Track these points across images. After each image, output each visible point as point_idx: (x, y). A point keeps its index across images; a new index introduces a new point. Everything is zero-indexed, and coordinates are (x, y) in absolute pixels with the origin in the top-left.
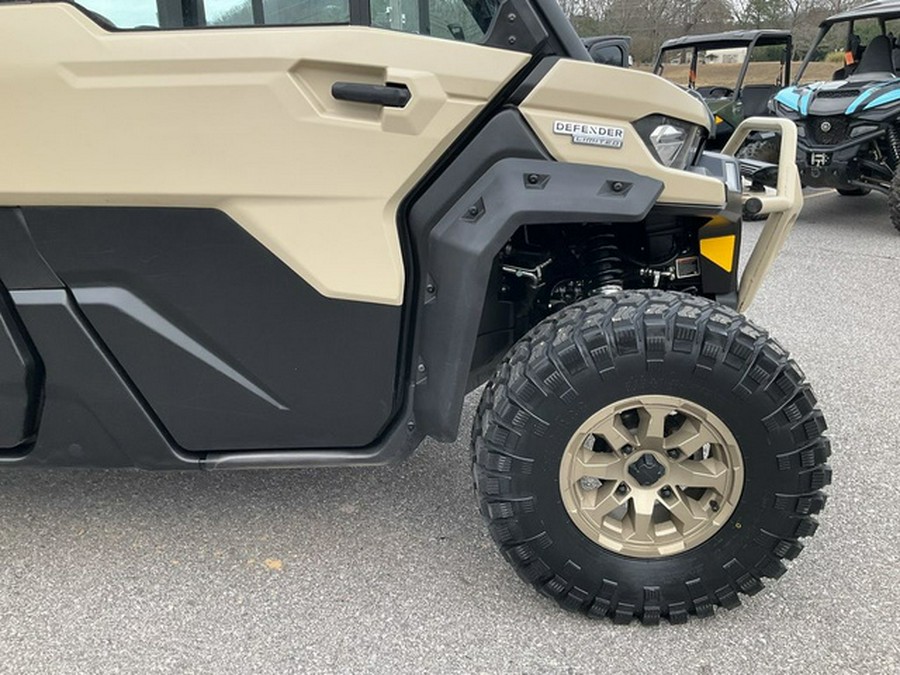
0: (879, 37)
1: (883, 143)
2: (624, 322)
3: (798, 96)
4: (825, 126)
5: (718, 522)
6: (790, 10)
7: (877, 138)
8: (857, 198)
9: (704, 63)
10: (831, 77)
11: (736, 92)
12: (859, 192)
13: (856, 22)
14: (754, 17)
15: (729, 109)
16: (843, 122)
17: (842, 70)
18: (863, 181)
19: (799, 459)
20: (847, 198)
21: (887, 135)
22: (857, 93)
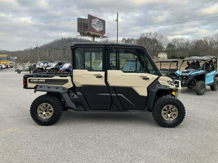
0: (192, 63)
1: (194, 80)
2: (168, 98)
3: (180, 72)
4: (184, 77)
5: (176, 117)
6: (176, 48)
7: (193, 79)
8: (191, 89)
9: (158, 59)
10: (185, 69)
11: (169, 70)
12: (191, 88)
13: (188, 61)
14: (168, 49)
15: (168, 73)
16: (187, 77)
17: (187, 68)
18: (191, 86)
19: (183, 111)
20: (189, 89)
21: (194, 79)
22: (189, 72)
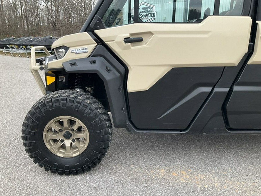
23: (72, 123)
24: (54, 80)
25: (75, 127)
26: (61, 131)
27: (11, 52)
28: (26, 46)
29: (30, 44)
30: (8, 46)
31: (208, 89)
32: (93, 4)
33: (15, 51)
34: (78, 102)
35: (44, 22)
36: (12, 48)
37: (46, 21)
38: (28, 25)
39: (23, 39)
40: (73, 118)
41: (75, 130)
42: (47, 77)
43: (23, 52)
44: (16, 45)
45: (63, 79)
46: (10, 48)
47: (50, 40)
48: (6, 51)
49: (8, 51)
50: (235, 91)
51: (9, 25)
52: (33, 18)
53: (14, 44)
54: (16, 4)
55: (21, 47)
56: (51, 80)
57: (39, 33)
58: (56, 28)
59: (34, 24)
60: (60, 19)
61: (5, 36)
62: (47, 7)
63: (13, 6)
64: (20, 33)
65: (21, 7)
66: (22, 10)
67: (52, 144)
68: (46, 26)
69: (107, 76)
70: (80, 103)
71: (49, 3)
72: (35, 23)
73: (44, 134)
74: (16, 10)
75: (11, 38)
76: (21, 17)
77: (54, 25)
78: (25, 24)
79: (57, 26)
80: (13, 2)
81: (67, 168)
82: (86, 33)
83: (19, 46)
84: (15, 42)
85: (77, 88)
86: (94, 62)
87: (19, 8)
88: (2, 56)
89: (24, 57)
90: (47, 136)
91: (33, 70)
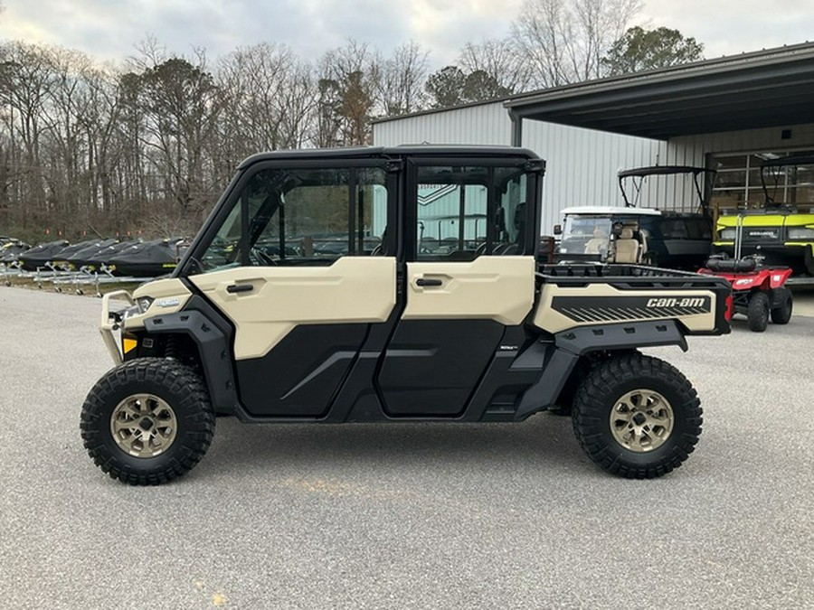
23: (153, 405)
24: (135, 345)
25: (157, 412)
26: (136, 416)
27: (55, 282)
28: (97, 265)
29: (106, 261)
30: (48, 264)
31: (351, 355)
32: (298, 140)
33: (65, 280)
34: (161, 373)
35: (154, 190)
36: (57, 268)
37: (162, 187)
38: (106, 196)
39: (89, 246)
40: (154, 397)
41: (157, 415)
42: (125, 340)
43: (87, 282)
44: (71, 262)
45: (149, 344)
46: (55, 270)
47: (163, 249)
48: (42, 279)
49: (47, 279)
50: (389, 357)
51: (51, 200)
52: (123, 179)
53: (65, 260)
54: (77, 140)
55: (84, 267)
56: (131, 345)
57: (139, 220)
58: (188, 208)
59: (124, 194)
60: (202, 182)
61: (37, 230)
62: (166, 151)
63: (66, 145)
64: (81, 222)
65: (91, 147)
66: (94, 156)
67: (123, 437)
68: (161, 198)
69: (202, 337)
70: (164, 375)
71: (173, 138)
72: (127, 193)
73: (113, 420)
74: (76, 157)
75: (57, 243)
76: (89, 175)
77: (183, 199)
78: (99, 195)
79: (191, 203)
80: (68, 134)
81: (143, 472)
82: (178, 279)
83: (77, 265)
84: (70, 253)
85: (169, 356)
86: (186, 318)
87: (83, 151)
88: (29, 291)
89: (89, 293)
90: (116, 424)
91: (104, 329)
